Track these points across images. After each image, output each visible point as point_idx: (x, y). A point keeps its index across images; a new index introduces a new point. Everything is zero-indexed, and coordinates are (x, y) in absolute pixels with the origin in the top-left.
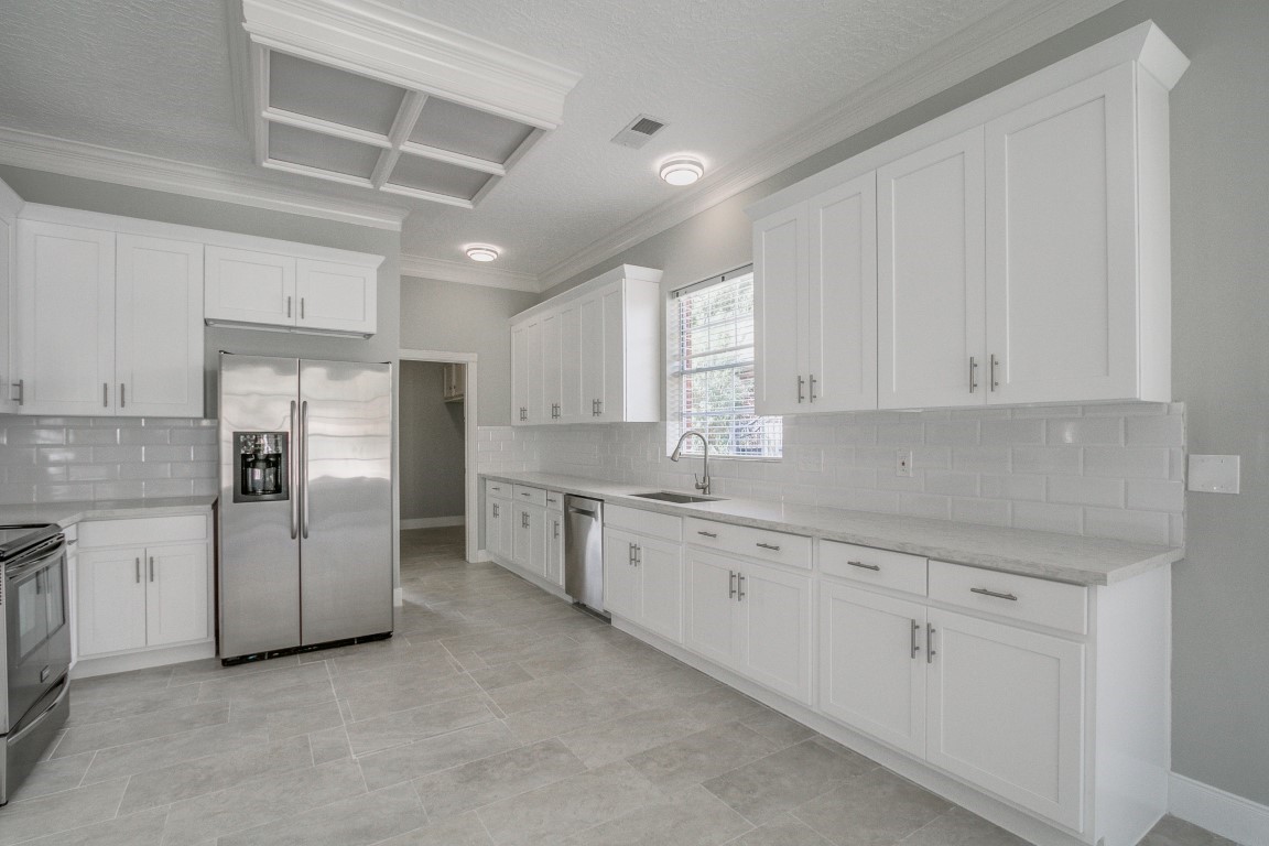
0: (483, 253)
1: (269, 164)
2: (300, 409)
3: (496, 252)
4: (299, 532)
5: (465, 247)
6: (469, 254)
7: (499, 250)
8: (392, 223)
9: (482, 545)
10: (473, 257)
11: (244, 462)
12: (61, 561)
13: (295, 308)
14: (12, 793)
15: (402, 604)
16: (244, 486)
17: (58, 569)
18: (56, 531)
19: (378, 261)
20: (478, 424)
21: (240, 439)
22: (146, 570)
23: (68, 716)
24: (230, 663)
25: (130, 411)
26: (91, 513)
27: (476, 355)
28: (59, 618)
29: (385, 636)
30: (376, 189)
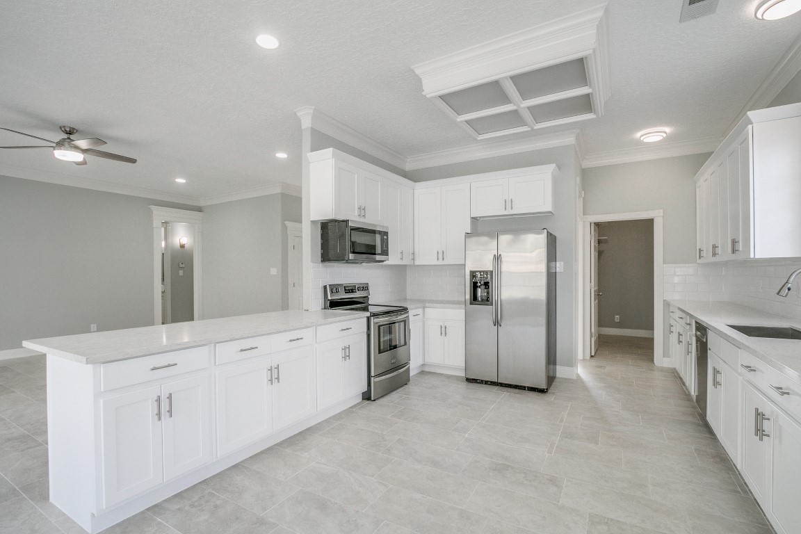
0: (653, 135)
1: (481, 137)
2: (497, 258)
3: (665, 132)
4: (497, 323)
5: (638, 135)
6: (642, 139)
7: (668, 130)
8: (569, 140)
9: (666, 354)
10: (646, 140)
11: (475, 286)
12: (405, 321)
13: (509, 205)
14: (378, 399)
15: (575, 378)
16: (474, 298)
17: (402, 324)
18: (405, 310)
19: (551, 167)
20: (664, 263)
21: (473, 274)
22: (444, 331)
23: (409, 381)
24: (469, 380)
25: (446, 262)
26: (427, 305)
27: (662, 211)
28: (402, 342)
29: (542, 391)
30: (532, 129)
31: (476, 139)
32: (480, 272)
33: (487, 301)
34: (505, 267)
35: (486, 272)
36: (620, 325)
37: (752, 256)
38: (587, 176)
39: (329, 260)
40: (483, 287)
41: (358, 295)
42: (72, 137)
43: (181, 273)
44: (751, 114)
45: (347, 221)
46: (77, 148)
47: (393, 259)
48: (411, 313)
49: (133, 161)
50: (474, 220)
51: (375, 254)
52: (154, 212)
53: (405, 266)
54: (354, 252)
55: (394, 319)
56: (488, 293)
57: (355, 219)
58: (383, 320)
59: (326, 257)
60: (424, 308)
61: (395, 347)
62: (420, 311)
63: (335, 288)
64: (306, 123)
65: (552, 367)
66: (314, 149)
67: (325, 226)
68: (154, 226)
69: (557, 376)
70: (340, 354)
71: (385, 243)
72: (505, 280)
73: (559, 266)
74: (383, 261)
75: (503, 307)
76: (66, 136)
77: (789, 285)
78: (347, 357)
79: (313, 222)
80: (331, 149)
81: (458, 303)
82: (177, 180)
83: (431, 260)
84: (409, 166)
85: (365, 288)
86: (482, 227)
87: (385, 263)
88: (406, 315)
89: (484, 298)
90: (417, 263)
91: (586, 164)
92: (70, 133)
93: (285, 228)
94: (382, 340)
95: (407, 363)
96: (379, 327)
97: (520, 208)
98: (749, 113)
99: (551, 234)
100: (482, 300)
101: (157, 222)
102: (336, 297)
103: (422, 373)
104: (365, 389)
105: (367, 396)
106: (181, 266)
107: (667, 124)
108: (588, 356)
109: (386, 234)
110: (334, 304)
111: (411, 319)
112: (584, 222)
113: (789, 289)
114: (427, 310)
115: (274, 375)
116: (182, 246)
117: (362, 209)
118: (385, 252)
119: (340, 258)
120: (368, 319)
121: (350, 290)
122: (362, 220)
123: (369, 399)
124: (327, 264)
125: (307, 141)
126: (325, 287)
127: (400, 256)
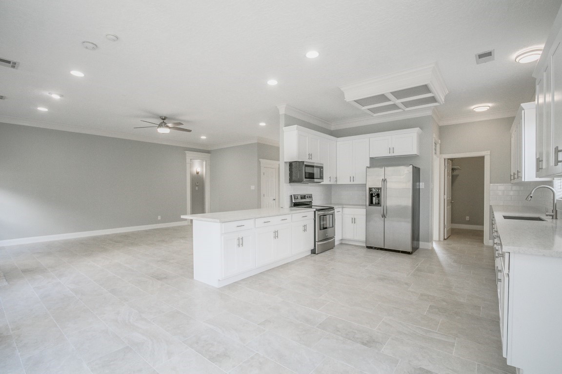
0: (481, 108)
1: (375, 115)
2: (384, 181)
3: (488, 106)
4: (384, 216)
5: (473, 107)
6: (474, 110)
7: (490, 105)
8: (428, 113)
10: (477, 111)
11: (371, 196)
12: (332, 214)
13: (391, 151)
14: (319, 253)
15: (430, 248)
16: (371, 203)
17: (331, 216)
18: (332, 208)
19: (417, 129)
20: (491, 183)
21: (370, 189)
22: (354, 221)
23: (334, 246)
24: (368, 247)
25: (355, 183)
26: (344, 206)
27: (489, 151)
28: (331, 225)
29: (409, 253)
30: (404, 111)
31: (373, 116)
32: (375, 188)
33: (378, 204)
34: (389, 185)
35: (378, 189)
36: (469, 223)
37: (523, 180)
38: (443, 131)
39: (293, 182)
40: (376, 197)
41: (307, 200)
42: (165, 121)
43: (197, 188)
44: (523, 105)
45: (303, 162)
46: (167, 127)
47: (326, 181)
48: (336, 210)
49: (190, 131)
50: (371, 159)
51: (314, 178)
52: (187, 155)
53: (331, 185)
54: (306, 178)
55: (326, 213)
56: (379, 200)
57: (307, 160)
58: (321, 213)
59: (291, 181)
60: (343, 208)
61: (326, 228)
62: (340, 209)
63: (296, 197)
64: (282, 111)
65: (415, 242)
66: (286, 125)
67: (291, 164)
68: (187, 162)
69: (420, 247)
70: (302, 228)
71: (321, 173)
72: (389, 192)
73: (422, 185)
74: (320, 182)
75: (387, 208)
76: (162, 121)
77: (531, 195)
78: (305, 230)
79: (286, 162)
80: (296, 125)
81: (362, 205)
82: (202, 137)
83: (346, 181)
84: (333, 128)
85: (310, 197)
86: (376, 162)
87: (321, 183)
88: (333, 211)
89: (377, 203)
90: (339, 183)
91: (441, 124)
92: (164, 119)
93: (259, 163)
94: (321, 223)
95: (333, 237)
96: (320, 216)
97: (397, 153)
98: (522, 105)
99: (416, 167)
100: (376, 204)
101: (188, 160)
102: (297, 201)
103: (341, 244)
104: (313, 248)
105: (313, 252)
106: (197, 184)
107: (489, 102)
108: (442, 239)
109: (322, 167)
110: (296, 205)
111: (336, 212)
112: (440, 158)
113: (531, 197)
114: (344, 209)
115: (276, 235)
116: (198, 173)
117: (310, 155)
118: (321, 178)
119: (299, 181)
120: (315, 212)
121: (303, 197)
122: (310, 161)
123: (315, 253)
124: (292, 184)
125: (282, 121)
126: (291, 196)
127: (329, 179)
